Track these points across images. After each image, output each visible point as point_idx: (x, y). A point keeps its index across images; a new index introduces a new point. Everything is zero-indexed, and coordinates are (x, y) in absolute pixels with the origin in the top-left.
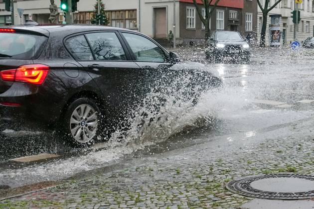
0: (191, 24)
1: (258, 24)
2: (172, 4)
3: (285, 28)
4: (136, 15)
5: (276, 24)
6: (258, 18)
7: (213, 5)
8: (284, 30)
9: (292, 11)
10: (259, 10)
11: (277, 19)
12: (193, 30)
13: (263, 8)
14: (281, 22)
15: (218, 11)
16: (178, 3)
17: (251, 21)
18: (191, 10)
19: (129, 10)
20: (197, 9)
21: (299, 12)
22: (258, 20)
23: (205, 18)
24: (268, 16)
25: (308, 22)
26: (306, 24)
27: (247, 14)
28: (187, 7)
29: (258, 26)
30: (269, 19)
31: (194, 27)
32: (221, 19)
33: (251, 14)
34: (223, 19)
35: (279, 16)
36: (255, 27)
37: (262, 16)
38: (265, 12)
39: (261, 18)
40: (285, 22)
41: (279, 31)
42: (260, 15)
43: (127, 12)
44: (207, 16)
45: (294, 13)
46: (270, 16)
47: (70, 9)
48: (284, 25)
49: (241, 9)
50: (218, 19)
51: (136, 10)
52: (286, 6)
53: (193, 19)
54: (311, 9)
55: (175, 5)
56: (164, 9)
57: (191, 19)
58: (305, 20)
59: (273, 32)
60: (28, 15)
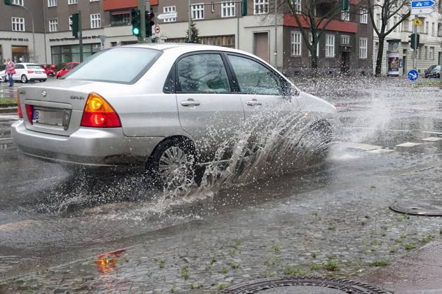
0: (296, 51)
1: (374, 51)
2: (274, 28)
3: (404, 55)
4: (234, 42)
5: (395, 50)
6: (374, 43)
7: (320, 29)
8: (404, 57)
9: (410, 34)
10: (375, 34)
11: (396, 44)
12: (299, 58)
13: (380, 32)
14: (400, 48)
15: (328, 36)
16: (282, 28)
17: (366, 48)
18: (296, 35)
19: (227, 36)
20: (303, 34)
21: (418, 36)
22: (374, 45)
23: (311, 44)
24: (385, 41)
25: (433, 48)
26: (429, 50)
27: (361, 38)
28: (292, 32)
29: (374, 53)
30: (386, 44)
31: (300, 54)
32: (331, 45)
33: (366, 39)
34: (333, 45)
35: (398, 41)
36: (370, 54)
37: (378, 41)
38: (382, 36)
39: (377, 43)
40: (405, 48)
41: (397, 58)
42: (376, 40)
43: (224, 38)
44: (313, 42)
45: (412, 36)
46: (388, 41)
48: (405, 51)
49: (354, 33)
50: (327, 45)
51: (234, 36)
52: (406, 29)
53: (299, 45)
54: (436, 33)
55: (276, 30)
56: (265, 34)
57: (296, 45)
58: (429, 46)
59: (390, 60)
60: (116, 43)
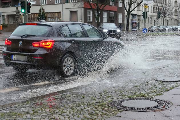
0: (90, 19)
2: (80, 9)
3: (139, 21)
4: (61, 15)
5: (134, 19)
6: (125, 16)
7: (101, 10)
8: (139, 22)
9: (143, 12)
10: (125, 12)
11: (135, 16)
13: (128, 11)
14: (137, 18)
15: (104, 13)
16: (83, 8)
17: (121, 18)
18: (90, 12)
19: (57, 12)
20: (93, 12)
21: (146, 13)
22: (125, 17)
23: (97, 16)
24: (130, 15)
25: (151, 18)
27: (119, 14)
28: (88, 11)
29: (125, 20)
30: (131, 16)
31: (92, 21)
33: (121, 14)
34: (107, 17)
35: (136, 15)
36: (123, 21)
37: (127, 15)
38: (129, 13)
39: (126, 16)
41: (136, 23)
42: (126, 14)
43: (56, 13)
44: (98, 15)
46: (131, 15)
47: (26, 12)
48: (139, 19)
49: (116, 11)
50: (104, 17)
51: (61, 12)
52: (139, 10)
53: (91, 17)
54: (153, 11)
56: (75, 12)
57: (90, 17)
58: (150, 17)
59: (133, 23)
60: (4, 15)
